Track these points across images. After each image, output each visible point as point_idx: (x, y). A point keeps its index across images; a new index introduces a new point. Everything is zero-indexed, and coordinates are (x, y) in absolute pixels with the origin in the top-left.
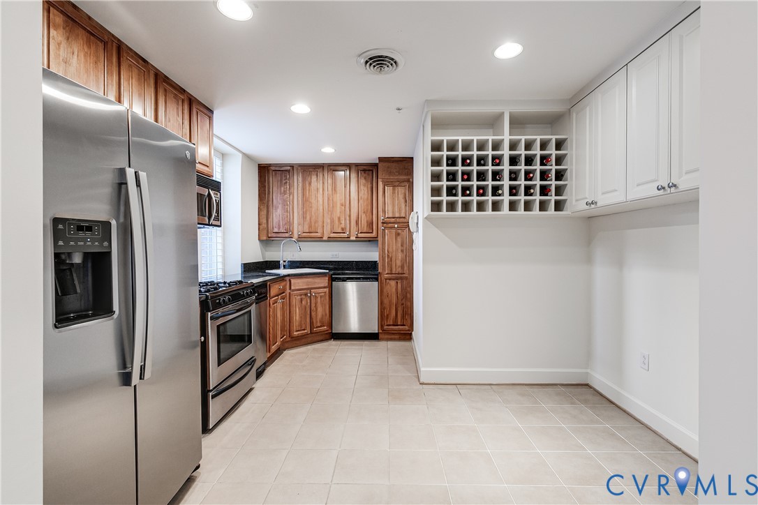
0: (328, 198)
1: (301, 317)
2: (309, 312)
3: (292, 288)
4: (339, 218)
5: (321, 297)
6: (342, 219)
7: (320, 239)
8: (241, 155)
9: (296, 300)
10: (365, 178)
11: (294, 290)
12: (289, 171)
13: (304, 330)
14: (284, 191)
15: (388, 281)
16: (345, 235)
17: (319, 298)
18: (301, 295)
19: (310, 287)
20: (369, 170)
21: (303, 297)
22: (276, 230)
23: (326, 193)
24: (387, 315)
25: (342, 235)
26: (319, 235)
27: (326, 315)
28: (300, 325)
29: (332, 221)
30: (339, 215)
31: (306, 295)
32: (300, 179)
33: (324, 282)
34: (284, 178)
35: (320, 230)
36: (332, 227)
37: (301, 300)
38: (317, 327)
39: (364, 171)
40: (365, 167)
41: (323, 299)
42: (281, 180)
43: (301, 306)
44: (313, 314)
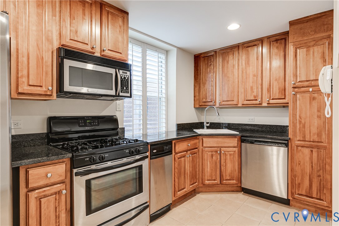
0: (242, 72)
1: (212, 170)
2: (220, 167)
3: (204, 145)
4: (252, 88)
5: (230, 155)
6: (255, 88)
7: (236, 106)
8: (176, 49)
9: (207, 155)
10: (277, 48)
11: (205, 147)
12: (213, 55)
13: (215, 180)
14: (210, 71)
15: (299, 148)
16: (258, 102)
17: (229, 155)
18: (212, 152)
19: (220, 145)
20: (282, 39)
21: (214, 153)
22: (204, 100)
23: (240, 67)
24: (299, 184)
25: (254, 102)
26: (235, 102)
27: (235, 171)
28: (211, 176)
29: (245, 91)
30: (251, 85)
31: (216, 152)
32: (221, 60)
33: (234, 142)
34: (209, 62)
35: (236, 99)
36: (246, 95)
37: (212, 156)
38: (226, 180)
39: (277, 40)
40: (277, 37)
41: (232, 156)
42: (208, 64)
43: (212, 160)
44: (222, 168)
